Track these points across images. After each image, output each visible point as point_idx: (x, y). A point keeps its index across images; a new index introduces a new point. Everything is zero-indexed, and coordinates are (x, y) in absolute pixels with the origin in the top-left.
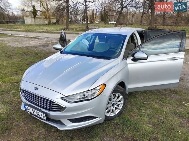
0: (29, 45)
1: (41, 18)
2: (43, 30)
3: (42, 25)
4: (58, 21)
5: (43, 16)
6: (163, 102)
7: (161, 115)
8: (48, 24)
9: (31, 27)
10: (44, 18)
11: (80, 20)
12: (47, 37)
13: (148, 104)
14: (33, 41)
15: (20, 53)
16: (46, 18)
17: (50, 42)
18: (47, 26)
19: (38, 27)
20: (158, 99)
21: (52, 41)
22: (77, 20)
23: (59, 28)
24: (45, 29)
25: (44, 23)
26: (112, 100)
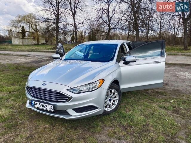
0: (20, 62)
1: (29, 39)
2: (32, 49)
3: (31, 45)
4: (46, 41)
5: (32, 37)
6: (152, 101)
7: (151, 110)
8: (37, 44)
9: (19, 47)
10: (33, 39)
11: (68, 40)
12: (37, 55)
13: (139, 102)
14: (23, 58)
15: (13, 68)
16: (34, 39)
17: (42, 59)
18: (36, 46)
19: (26, 47)
20: (147, 98)
21: (44, 58)
22: (66, 40)
23: (48, 48)
24: (34, 48)
25: (32, 44)
26: (109, 96)
